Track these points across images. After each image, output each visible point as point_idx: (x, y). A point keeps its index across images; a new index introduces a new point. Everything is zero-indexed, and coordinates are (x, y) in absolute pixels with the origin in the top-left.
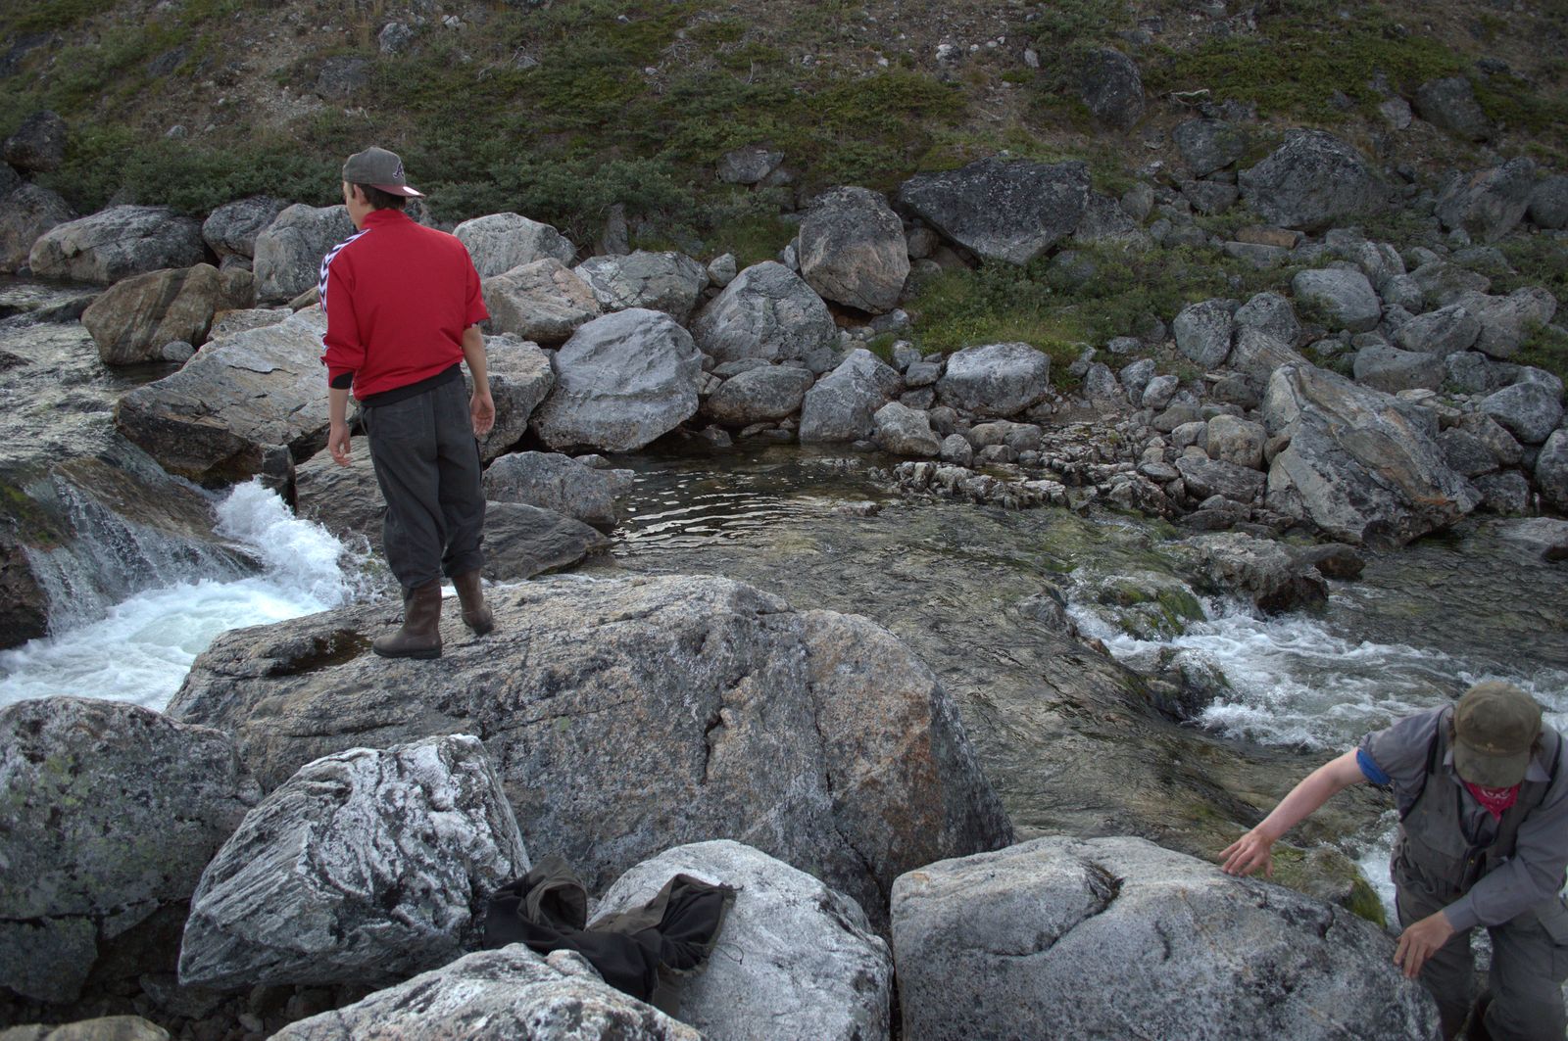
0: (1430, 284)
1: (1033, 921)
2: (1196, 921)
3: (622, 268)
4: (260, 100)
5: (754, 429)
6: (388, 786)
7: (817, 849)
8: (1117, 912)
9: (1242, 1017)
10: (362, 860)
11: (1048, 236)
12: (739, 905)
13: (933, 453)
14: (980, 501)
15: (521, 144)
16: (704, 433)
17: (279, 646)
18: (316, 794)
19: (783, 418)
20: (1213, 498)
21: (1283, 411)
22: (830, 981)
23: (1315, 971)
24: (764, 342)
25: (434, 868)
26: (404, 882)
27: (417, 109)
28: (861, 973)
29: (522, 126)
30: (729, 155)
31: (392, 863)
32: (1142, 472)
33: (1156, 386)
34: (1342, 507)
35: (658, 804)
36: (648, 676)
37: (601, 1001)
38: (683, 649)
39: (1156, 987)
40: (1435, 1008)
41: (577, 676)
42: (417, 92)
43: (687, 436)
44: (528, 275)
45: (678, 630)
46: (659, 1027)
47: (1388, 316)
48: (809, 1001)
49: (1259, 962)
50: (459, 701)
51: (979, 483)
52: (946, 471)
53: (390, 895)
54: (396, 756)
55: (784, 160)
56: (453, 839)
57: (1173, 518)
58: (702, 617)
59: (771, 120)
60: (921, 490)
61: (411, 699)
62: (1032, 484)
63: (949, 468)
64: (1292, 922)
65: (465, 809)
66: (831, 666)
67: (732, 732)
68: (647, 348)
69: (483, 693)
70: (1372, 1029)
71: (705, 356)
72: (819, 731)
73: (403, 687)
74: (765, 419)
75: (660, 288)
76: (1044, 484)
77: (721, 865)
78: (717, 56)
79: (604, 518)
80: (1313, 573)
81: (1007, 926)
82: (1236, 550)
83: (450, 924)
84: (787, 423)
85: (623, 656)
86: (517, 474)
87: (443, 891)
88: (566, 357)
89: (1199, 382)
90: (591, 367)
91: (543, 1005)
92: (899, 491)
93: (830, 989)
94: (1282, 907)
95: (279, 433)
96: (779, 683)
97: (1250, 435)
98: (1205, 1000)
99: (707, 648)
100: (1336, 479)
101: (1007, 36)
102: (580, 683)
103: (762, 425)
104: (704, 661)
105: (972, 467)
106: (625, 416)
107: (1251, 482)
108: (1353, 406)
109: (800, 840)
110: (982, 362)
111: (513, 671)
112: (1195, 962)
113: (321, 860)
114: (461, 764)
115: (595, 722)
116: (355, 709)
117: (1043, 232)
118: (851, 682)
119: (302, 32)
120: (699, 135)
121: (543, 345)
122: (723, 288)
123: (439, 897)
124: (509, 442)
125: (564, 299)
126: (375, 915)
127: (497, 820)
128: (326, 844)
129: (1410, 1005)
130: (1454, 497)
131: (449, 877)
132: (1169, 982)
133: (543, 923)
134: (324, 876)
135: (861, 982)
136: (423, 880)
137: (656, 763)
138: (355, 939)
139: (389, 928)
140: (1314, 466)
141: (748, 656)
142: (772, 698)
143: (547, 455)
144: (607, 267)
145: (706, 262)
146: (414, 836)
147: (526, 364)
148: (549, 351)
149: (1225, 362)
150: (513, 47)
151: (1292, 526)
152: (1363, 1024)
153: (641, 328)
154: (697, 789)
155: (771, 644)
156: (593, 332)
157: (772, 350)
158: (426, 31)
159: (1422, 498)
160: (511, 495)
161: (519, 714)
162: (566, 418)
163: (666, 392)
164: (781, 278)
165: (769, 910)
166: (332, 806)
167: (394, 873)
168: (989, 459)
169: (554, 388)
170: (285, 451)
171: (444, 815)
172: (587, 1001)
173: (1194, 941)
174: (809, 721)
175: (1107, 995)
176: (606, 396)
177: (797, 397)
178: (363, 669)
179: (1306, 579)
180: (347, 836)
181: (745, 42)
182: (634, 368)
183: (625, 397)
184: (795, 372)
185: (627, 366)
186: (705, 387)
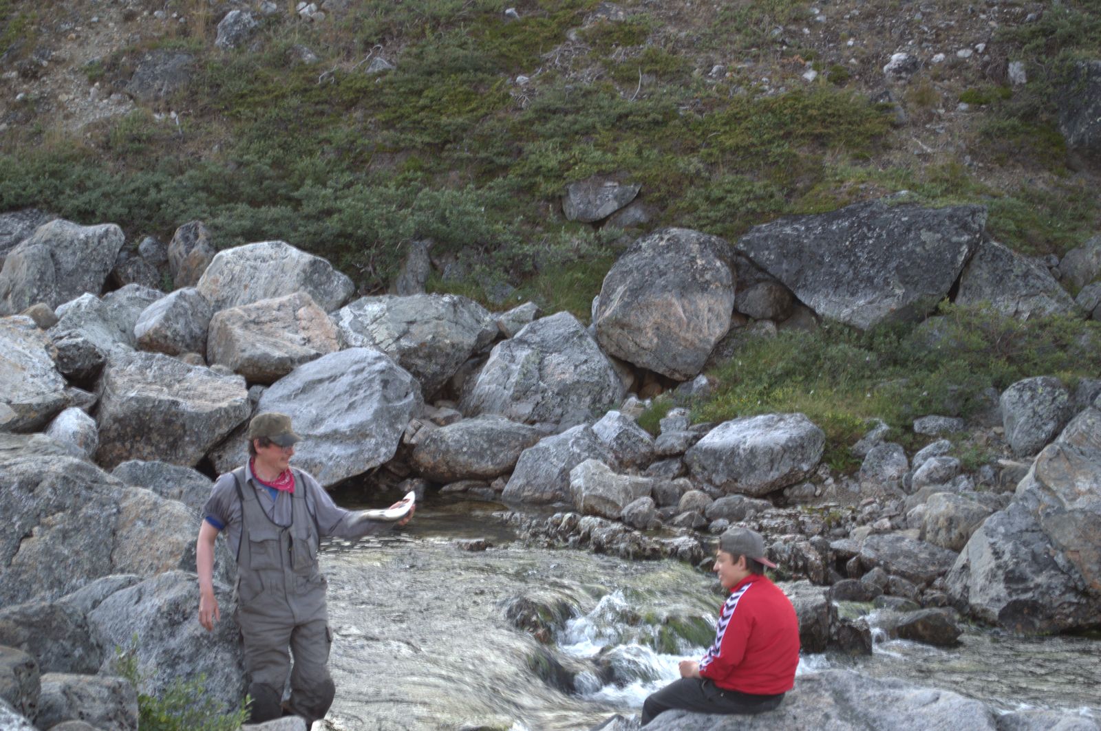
3: (389, 309)
4: (63, 97)
11: (905, 296)
13: (615, 514)
15: (344, 165)
16: (400, 485)
19: (495, 477)
20: (872, 571)
24: (516, 399)
27: (236, 117)
29: (353, 142)
30: (571, 187)
34: (995, 584)
38: (21, 488)
42: (242, 96)
44: (269, 308)
45: (21, 476)
52: (584, 521)
55: (639, 195)
58: (41, 472)
59: (634, 146)
62: (670, 540)
66: (131, 521)
67: (34, 539)
68: (354, 389)
72: (111, 560)
74: (473, 476)
75: (423, 334)
76: (680, 541)
78: (607, 65)
84: (499, 483)
88: (272, 393)
90: (294, 405)
100: (1007, 557)
101: (988, 42)
103: (468, 483)
106: (309, 456)
110: (741, 432)
117: (899, 292)
118: (141, 531)
119: (130, 17)
120: (543, 162)
121: (251, 380)
125: (298, 337)
141: (68, 501)
142: (77, 529)
144: (375, 308)
147: (218, 394)
148: (254, 387)
150: (368, 45)
153: (355, 367)
156: (309, 371)
157: (525, 408)
158: (274, 21)
163: (359, 434)
164: (562, 331)
177: (511, 454)
181: (647, 46)
182: (334, 409)
183: (316, 436)
184: (519, 428)
185: (328, 405)
186: (412, 436)
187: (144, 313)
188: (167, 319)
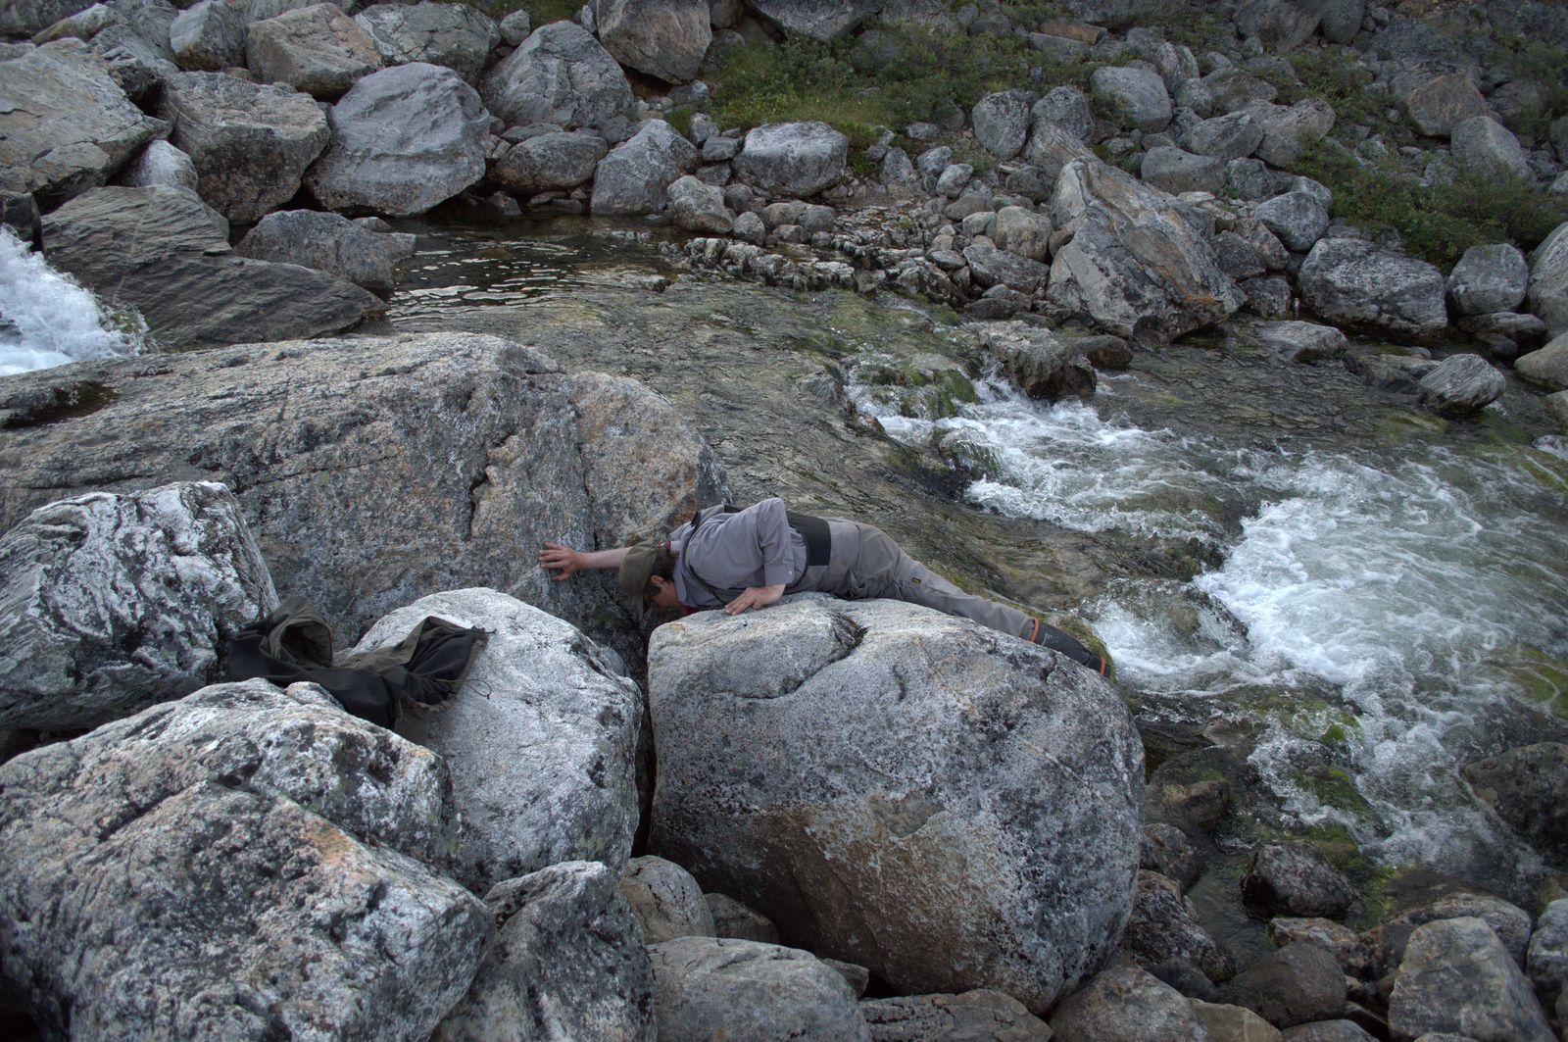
0: (1221, 90)
1: (781, 665)
2: (930, 665)
3: (406, 18)
5: (544, 198)
6: (128, 530)
7: (582, 605)
8: (859, 658)
9: (967, 751)
10: (100, 602)
11: (854, 13)
12: (491, 647)
13: (726, 230)
14: (770, 281)
16: (491, 200)
17: (15, 397)
18: (50, 537)
19: (574, 188)
20: (997, 287)
21: (1070, 205)
22: (576, 716)
23: (1035, 711)
24: (557, 107)
25: (177, 611)
26: (145, 624)
28: (607, 708)
31: (132, 606)
32: (930, 259)
33: (951, 173)
34: (1117, 301)
35: (422, 559)
36: (411, 432)
37: (334, 723)
38: (448, 405)
39: (890, 725)
40: (1141, 744)
41: (337, 430)
43: (474, 202)
44: (303, 19)
45: (443, 386)
46: (394, 748)
47: (1178, 119)
48: (554, 734)
49: (985, 702)
50: (210, 453)
51: (769, 261)
52: (737, 248)
53: (131, 637)
54: (136, 501)
56: (197, 583)
57: (957, 305)
58: (468, 374)
60: (711, 267)
61: (159, 450)
62: (822, 265)
63: (740, 245)
64: (1017, 666)
65: (210, 554)
66: (601, 428)
67: (499, 489)
68: (432, 106)
69: (237, 445)
70: (1082, 762)
71: (494, 119)
72: (587, 491)
73: (151, 439)
74: (556, 188)
75: (447, 42)
76: (833, 266)
77: (475, 609)
79: (382, 283)
80: (1083, 362)
81: (756, 671)
82: (1013, 337)
83: (195, 666)
84: (578, 193)
85: (385, 411)
86: (287, 232)
87: (188, 634)
88: (343, 111)
89: (992, 173)
90: (370, 124)
91: (275, 727)
92: (688, 266)
93: (576, 723)
94: (1010, 653)
95: (22, 180)
96: (547, 443)
97: (1037, 227)
98: (933, 736)
99: (473, 406)
100: (1113, 274)
102: (340, 437)
103: (552, 194)
104: (469, 418)
105: (764, 246)
106: (407, 178)
107: (1034, 274)
108: (1136, 204)
109: (566, 595)
110: (780, 140)
111: (269, 424)
112: (926, 702)
113: (56, 603)
114: (206, 509)
115: (356, 477)
116: (99, 460)
118: (620, 444)
121: (319, 97)
122: (515, 47)
123: (183, 640)
124: (281, 200)
125: (342, 48)
126: (115, 657)
127: (245, 565)
128: (60, 586)
129: (1118, 741)
130: (1221, 298)
131: (193, 620)
132: (902, 721)
133: (284, 658)
134: (59, 618)
135: (607, 717)
136: (166, 622)
137: (419, 519)
138: (94, 681)
139: (130, 670)
140: (1094, 260)
141: (516, 415)
142: (539, 457)
143: (321, 214)
144: (390, 17)
145: (498, 18)
146: (156, 579)
147: (299, 117)
148: (325, 105)
149: (1020, 155)
151: (1069, 318)
152: (1074, 757)
153: (426, 84)
154: (461, 546)
155: (539, 404)
156: (373, 86)
157: (565, 116)
159: (1192, 297)
160: (281, 255)
161: (276, 467)
162: (343, 177)
163: (451, 154)
164: (577, 40)
165: (521, 652)
166: (66, 549)
167: (134, 616)
168: (781, 238)
169: (330, 144)
170: (29, 200)
171: (188, 559)
172: (320, 723)
173: (927, 684)
174: (578, 481)
175: (845, 733)
176: (386, 155)
177: (589, 166)
178: (109, 419)
179: (1076, 368)
180: (83, 579)
182: (417, 127)
183: (408, 157)
184: (589, 140)
185: (409, 124)
186: (493, 151)
187: (174, 26)
188: (205, 32)
